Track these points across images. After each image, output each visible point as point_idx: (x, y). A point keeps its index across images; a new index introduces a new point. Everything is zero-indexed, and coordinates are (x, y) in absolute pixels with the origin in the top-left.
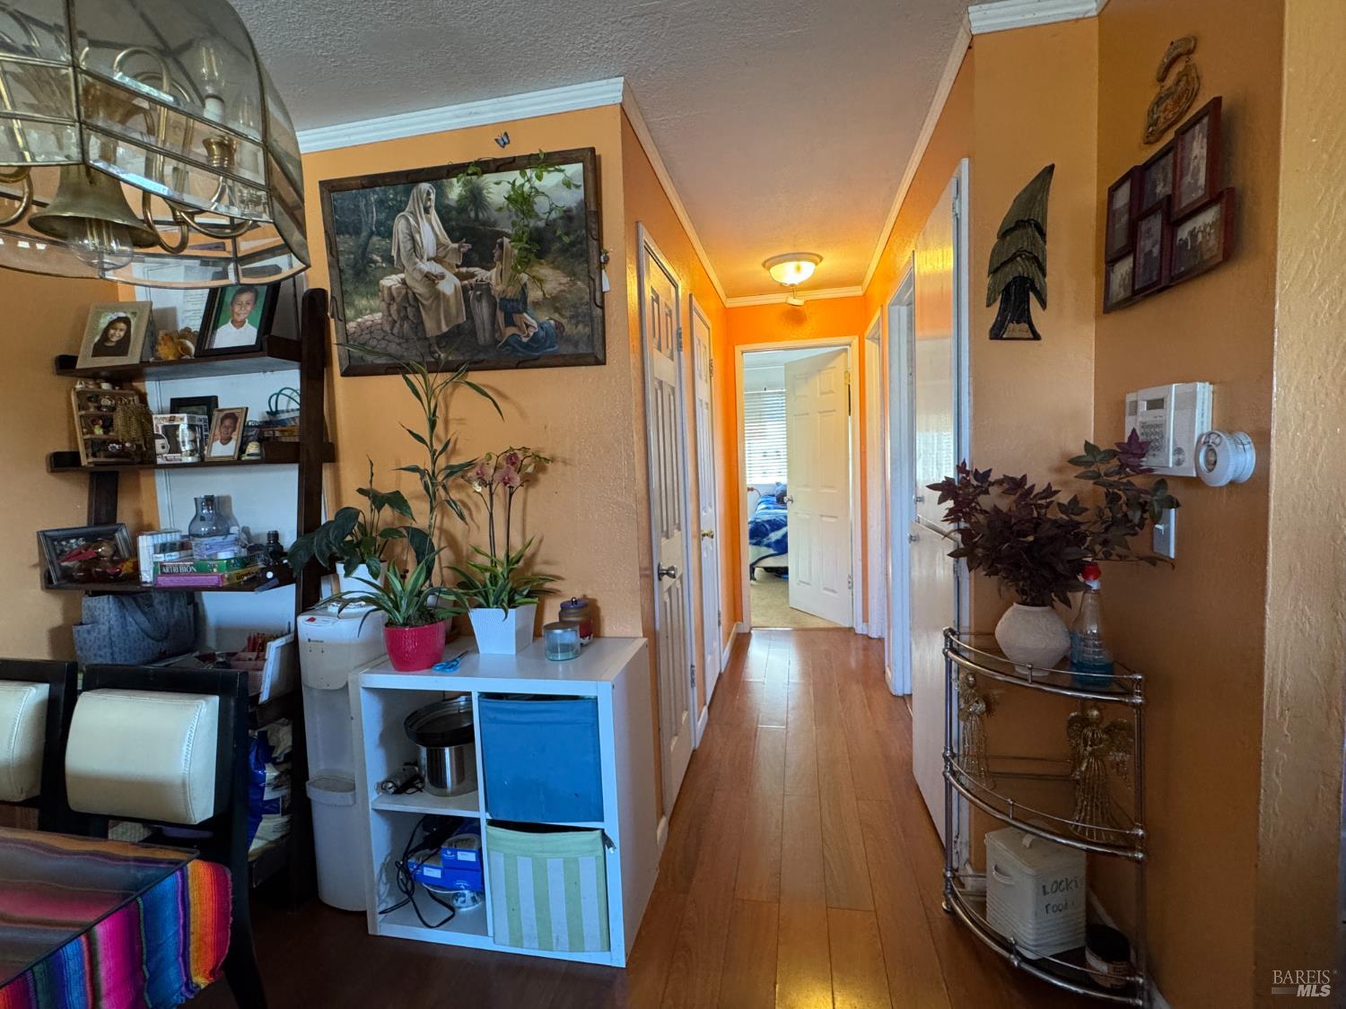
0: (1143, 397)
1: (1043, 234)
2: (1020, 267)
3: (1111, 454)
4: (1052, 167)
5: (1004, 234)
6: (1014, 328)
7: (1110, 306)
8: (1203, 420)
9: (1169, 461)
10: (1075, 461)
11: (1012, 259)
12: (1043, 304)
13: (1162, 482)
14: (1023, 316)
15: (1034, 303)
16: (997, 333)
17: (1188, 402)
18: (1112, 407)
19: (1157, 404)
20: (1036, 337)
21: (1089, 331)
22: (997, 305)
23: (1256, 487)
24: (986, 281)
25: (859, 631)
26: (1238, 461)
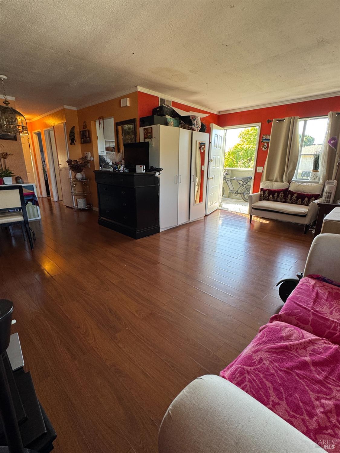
0: (86, 153)
1: (74, 133)
2: (72, 137)
3: (84, 158)
4: (74, 127)
5: (70, 133)
6: (73, 144)
7: (82, 143)
8: (90, 156)
9: (88, 159)
10: (81, 158)
11: (71, 136)
12: (75, 141)
13: (88, 161)
14: (74, 143)
15: (74, 141)
16: (71, 144)
17: (89, 154)
18: (83, 154)
19: (87, 154)
20: (75, 145)
21: (80, 145)
22: (70, 141)
23: (93, 161)
24: (69, 138)
25: (40, 197)
26: (92, 159)
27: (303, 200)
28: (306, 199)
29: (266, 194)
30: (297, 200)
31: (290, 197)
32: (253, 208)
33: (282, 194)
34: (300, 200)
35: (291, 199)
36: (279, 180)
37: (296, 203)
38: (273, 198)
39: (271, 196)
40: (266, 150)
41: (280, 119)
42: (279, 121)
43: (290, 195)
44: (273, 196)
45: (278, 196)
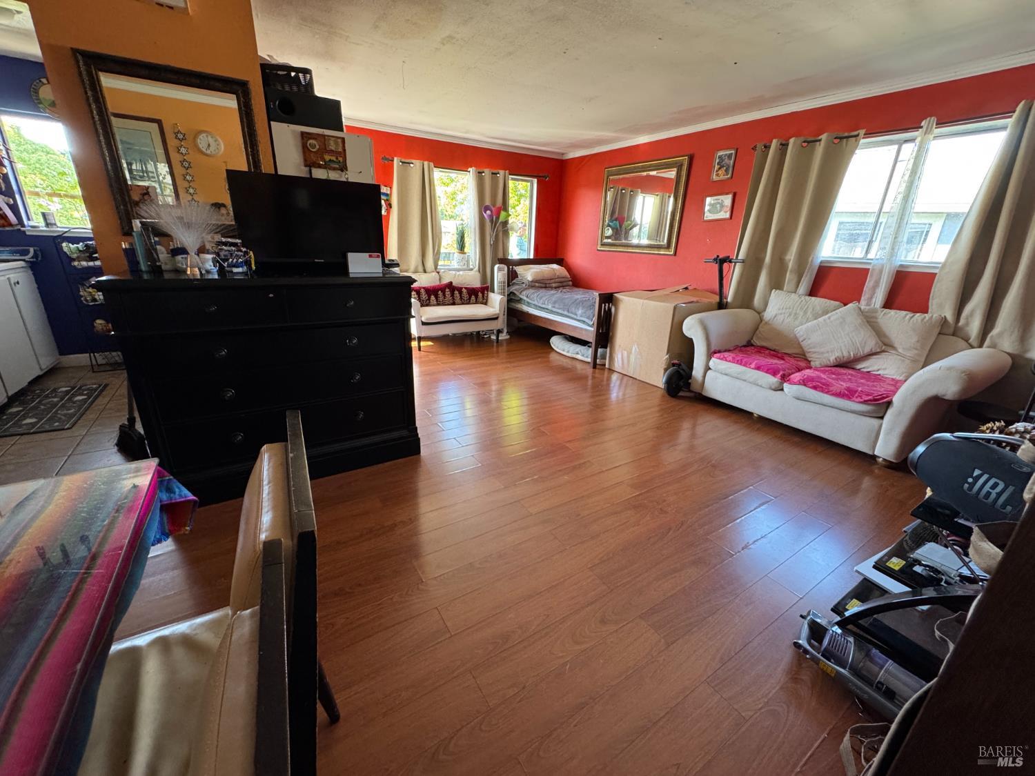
27: (477, 297)
28: (480, 294)
29: (424, 296)
30: (470, 299)
31: (458, 295)
32: (424, 324)
33: (448, 292)
34: (473, 298)
35: (461, 298)
36: (421, 269)
37: (468, 303)
38: (437, 301)
39: (433, 298)
40: (386, 214)
41: (403, 160)
42: (403, 162)
43: (456, 292)
44: (437, 297)
45: (444, 295)
